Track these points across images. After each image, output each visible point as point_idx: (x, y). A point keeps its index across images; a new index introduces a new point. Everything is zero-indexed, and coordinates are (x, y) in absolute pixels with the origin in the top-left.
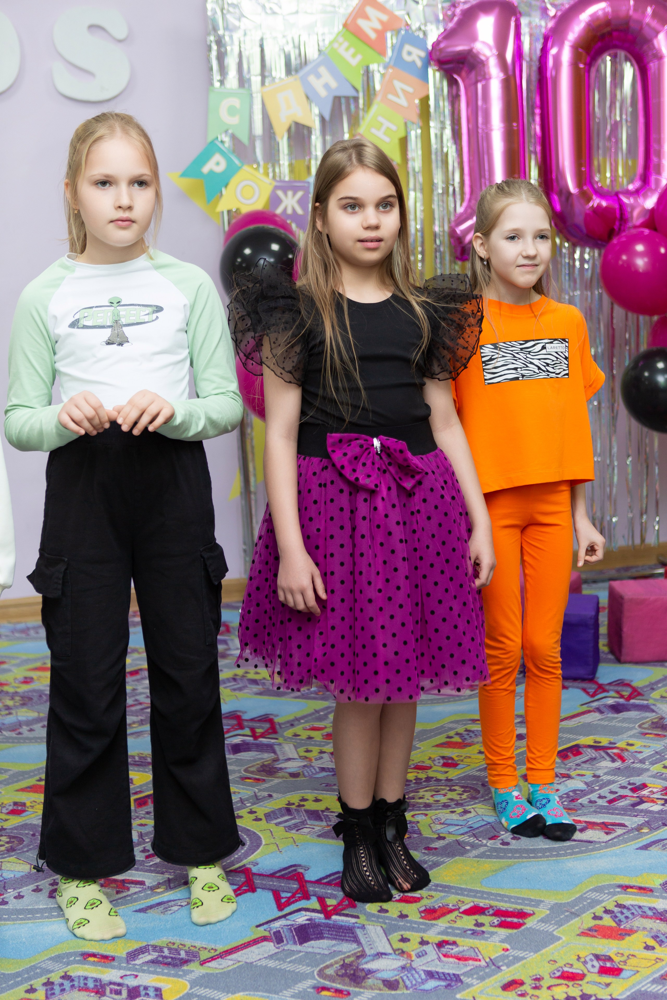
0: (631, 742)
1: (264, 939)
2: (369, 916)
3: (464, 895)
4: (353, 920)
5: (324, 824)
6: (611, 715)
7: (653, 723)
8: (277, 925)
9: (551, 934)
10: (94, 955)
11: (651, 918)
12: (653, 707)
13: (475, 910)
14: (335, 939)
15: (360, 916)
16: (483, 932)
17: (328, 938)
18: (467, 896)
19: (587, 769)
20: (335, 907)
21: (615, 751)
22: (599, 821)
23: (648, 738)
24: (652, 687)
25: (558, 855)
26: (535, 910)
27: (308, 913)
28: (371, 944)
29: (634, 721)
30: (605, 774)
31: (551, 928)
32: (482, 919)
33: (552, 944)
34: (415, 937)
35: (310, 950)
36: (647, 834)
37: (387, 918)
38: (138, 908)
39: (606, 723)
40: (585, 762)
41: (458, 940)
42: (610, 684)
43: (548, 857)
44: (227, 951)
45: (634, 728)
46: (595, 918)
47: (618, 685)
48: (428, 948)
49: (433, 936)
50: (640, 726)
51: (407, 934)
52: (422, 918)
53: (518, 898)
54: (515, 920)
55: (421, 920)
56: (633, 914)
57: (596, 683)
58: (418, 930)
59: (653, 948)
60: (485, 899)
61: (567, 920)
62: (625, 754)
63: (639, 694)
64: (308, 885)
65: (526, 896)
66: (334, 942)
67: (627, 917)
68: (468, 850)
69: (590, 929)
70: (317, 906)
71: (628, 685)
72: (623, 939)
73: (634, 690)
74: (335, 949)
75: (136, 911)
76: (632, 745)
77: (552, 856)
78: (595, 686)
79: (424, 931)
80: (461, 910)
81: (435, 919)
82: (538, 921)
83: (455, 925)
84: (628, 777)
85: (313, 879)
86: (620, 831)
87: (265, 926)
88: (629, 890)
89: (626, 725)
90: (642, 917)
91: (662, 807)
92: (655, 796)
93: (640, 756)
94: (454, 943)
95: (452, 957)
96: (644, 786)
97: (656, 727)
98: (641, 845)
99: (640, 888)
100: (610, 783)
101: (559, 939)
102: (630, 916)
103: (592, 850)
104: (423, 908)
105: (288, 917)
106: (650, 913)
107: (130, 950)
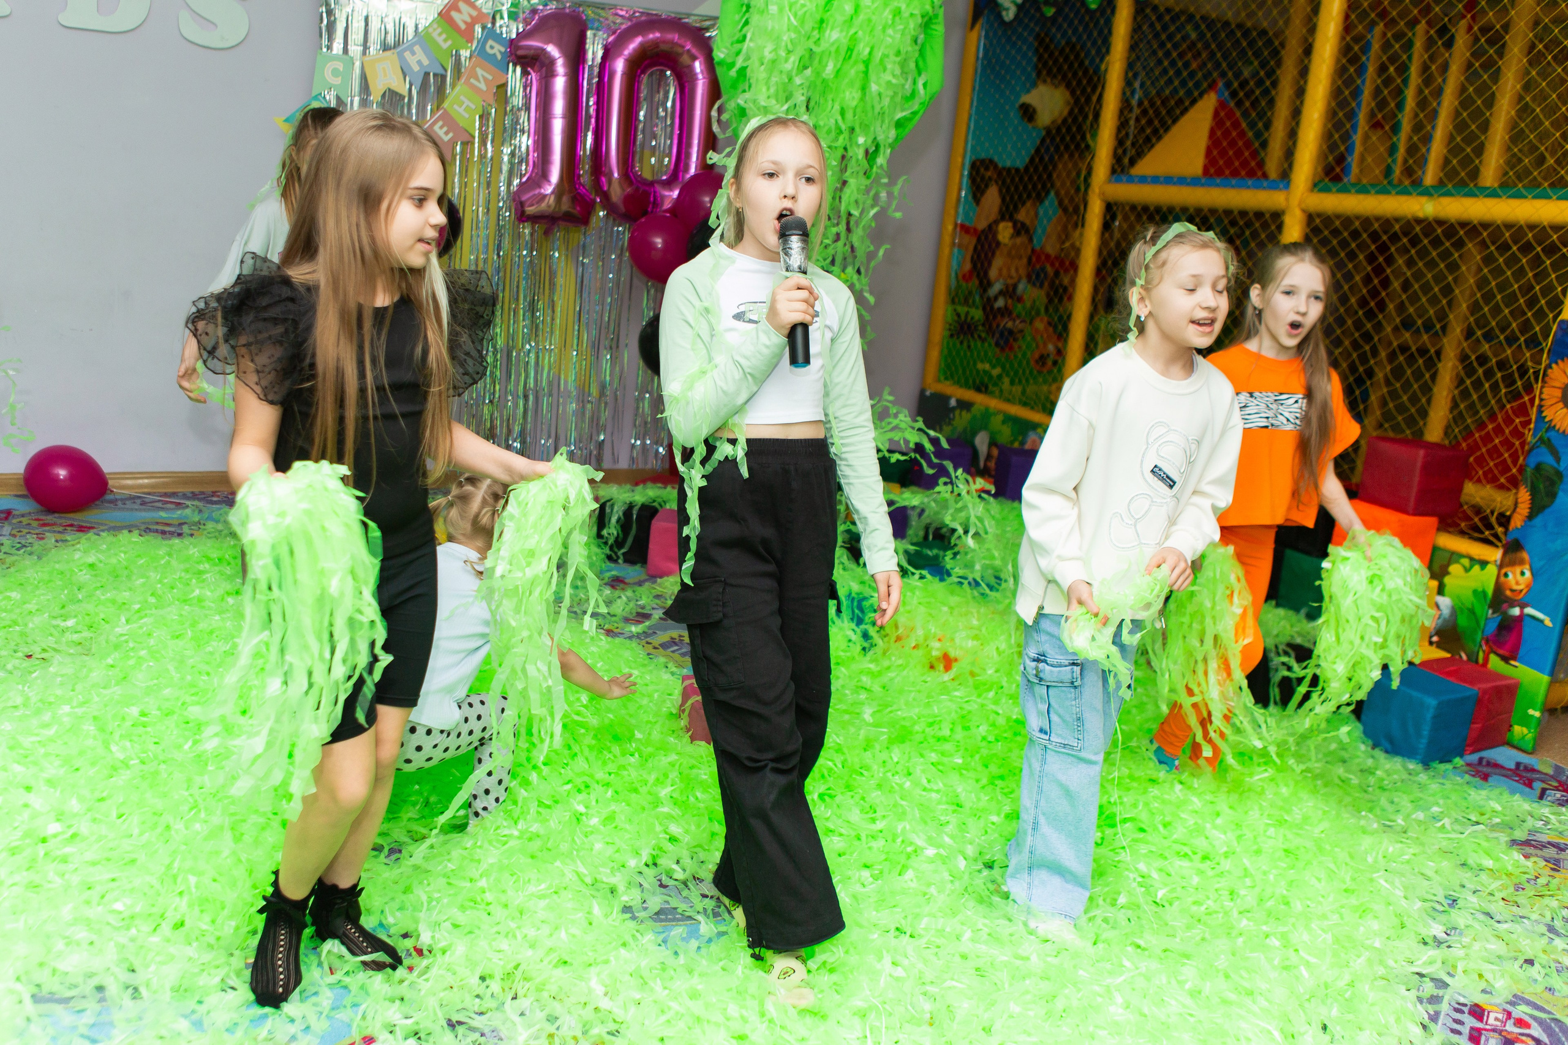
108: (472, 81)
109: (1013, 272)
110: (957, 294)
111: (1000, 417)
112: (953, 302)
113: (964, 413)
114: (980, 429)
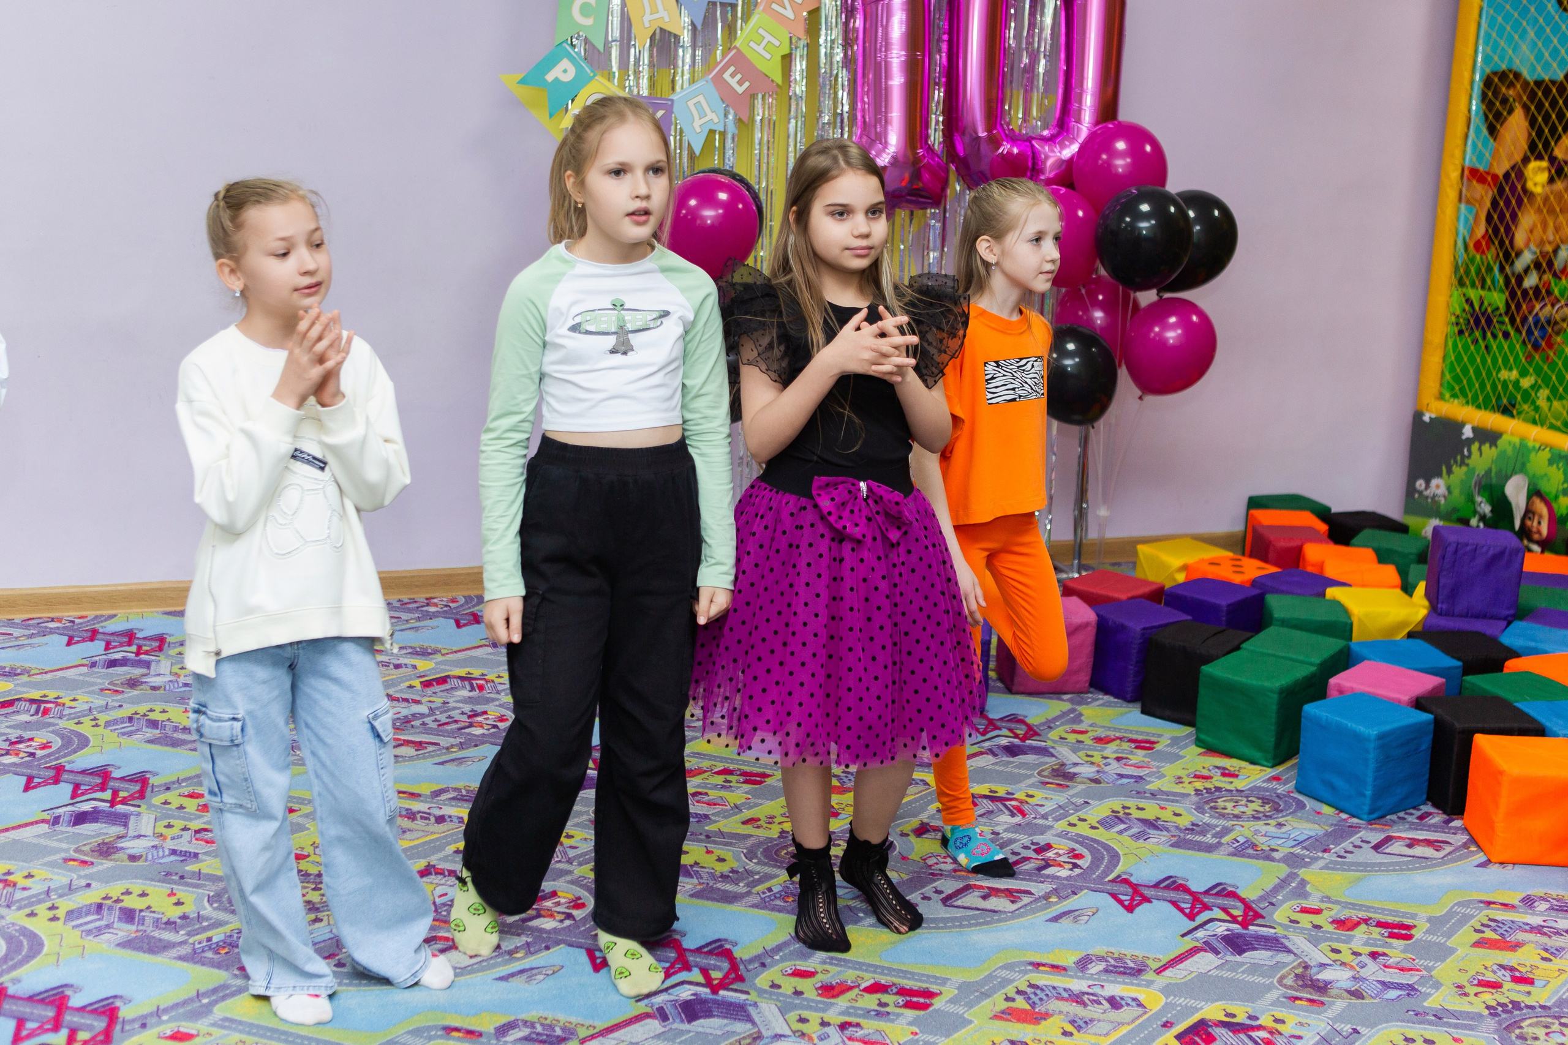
0: (1030, 793)
1: (647, 1016)
2: (761, 992)
3: (863, 970)
4: (743, 997)
5: (695, 881)
6: (1005, 759)
7: (1053, 770)
8: (659, 1000)
9: (962, 1016)
10: (457, 1029)
11: (1066, 1000)
12: (1051, 750)
13: (877, 988)
14: (726, 1017)
15: (751, 992)
16: (888, 1013)
17: (718, 1016)
18: (866, 971)
19: (985, 825)
20: (722, 980)
21: (1014, 803)
22: (1003, 887)
23: (1049, 789)
24: (1050, 725)
25: (961, 926)
26: (943, 989)
27: (691, 987)
28: (767, 1025)
29: (1032, 767)
30: (1005, 831)
31: (961, 1010)
32: (885, 998)
33: (964, 1027)
34: (814, 1017)
35: (700, 1029)
36: (1056, 903)
37: (781, 994)
38: (498, 976)
39: (1001, 768)
40: (981, 816)
41: (862, 1021)
42: (1001, 719)
43: (950, 927)
44: (607, 1029)
45: (1032, 776)
46: (1008, 999)
47: (1010, 721)
48: (830, 1030)
49: (834, 1016)
50: (1039, 774)
51: (805, 1014)
52: (819, 995)
53: (923, 975)
54: (922, 1000)
55: (819, 998)
56: (1047, 995)
57: (986, 717)
58: (817, 1010)
59: (1071, 1034)
60: (886, 975)
61: (978, 1000)
62: (1025, 808)
63: (1036, 734)
64: (688, 954)
65: (930, 973)
66: (725, 1021)
67: (1041, 999)
68: (861, 918)
69: (1003, 1012)
70: (701, 979)
71: (1022, 722)
72: (1039, 1024)
73: (1030, 727)
74: (728, 1028)
75: (496, 979)
76: (1032, 796)
77: (954, 927)
78: (985, 722)
79: (824, 1010)
80: (862, 987)
81: (834, 997)
82: (947, 1002)
83: (857, 1005)
84: (1030, 835)
85: (693, 947)
86: (1026, 900)
87: (646, 1001)
88: (1041, 968)
89: (1024, 772)
90: (1057, 998)
91: (1069, 873)
92: (1062, 859)
93: (1042, 810)
94: (858, 1025)
95: (857, 1040)
96: (1049, 847)
97: (1058, 776)
98: (1050, 916)
99: (1053, 967)
100: (1011, 841)
101: (970, 1022)
102: (1045, 998)
103: (1000, 921)
104: (819, 985)
105: (671, 991)
106: (1065, 995)
107: (498, 1024)
108: (774, 6)
109: (1550, 235)
110: (1467, 272)
111: (1546, 455)
112: (1461, 283)
113: (1486, 447)
114: (1514, 472)
